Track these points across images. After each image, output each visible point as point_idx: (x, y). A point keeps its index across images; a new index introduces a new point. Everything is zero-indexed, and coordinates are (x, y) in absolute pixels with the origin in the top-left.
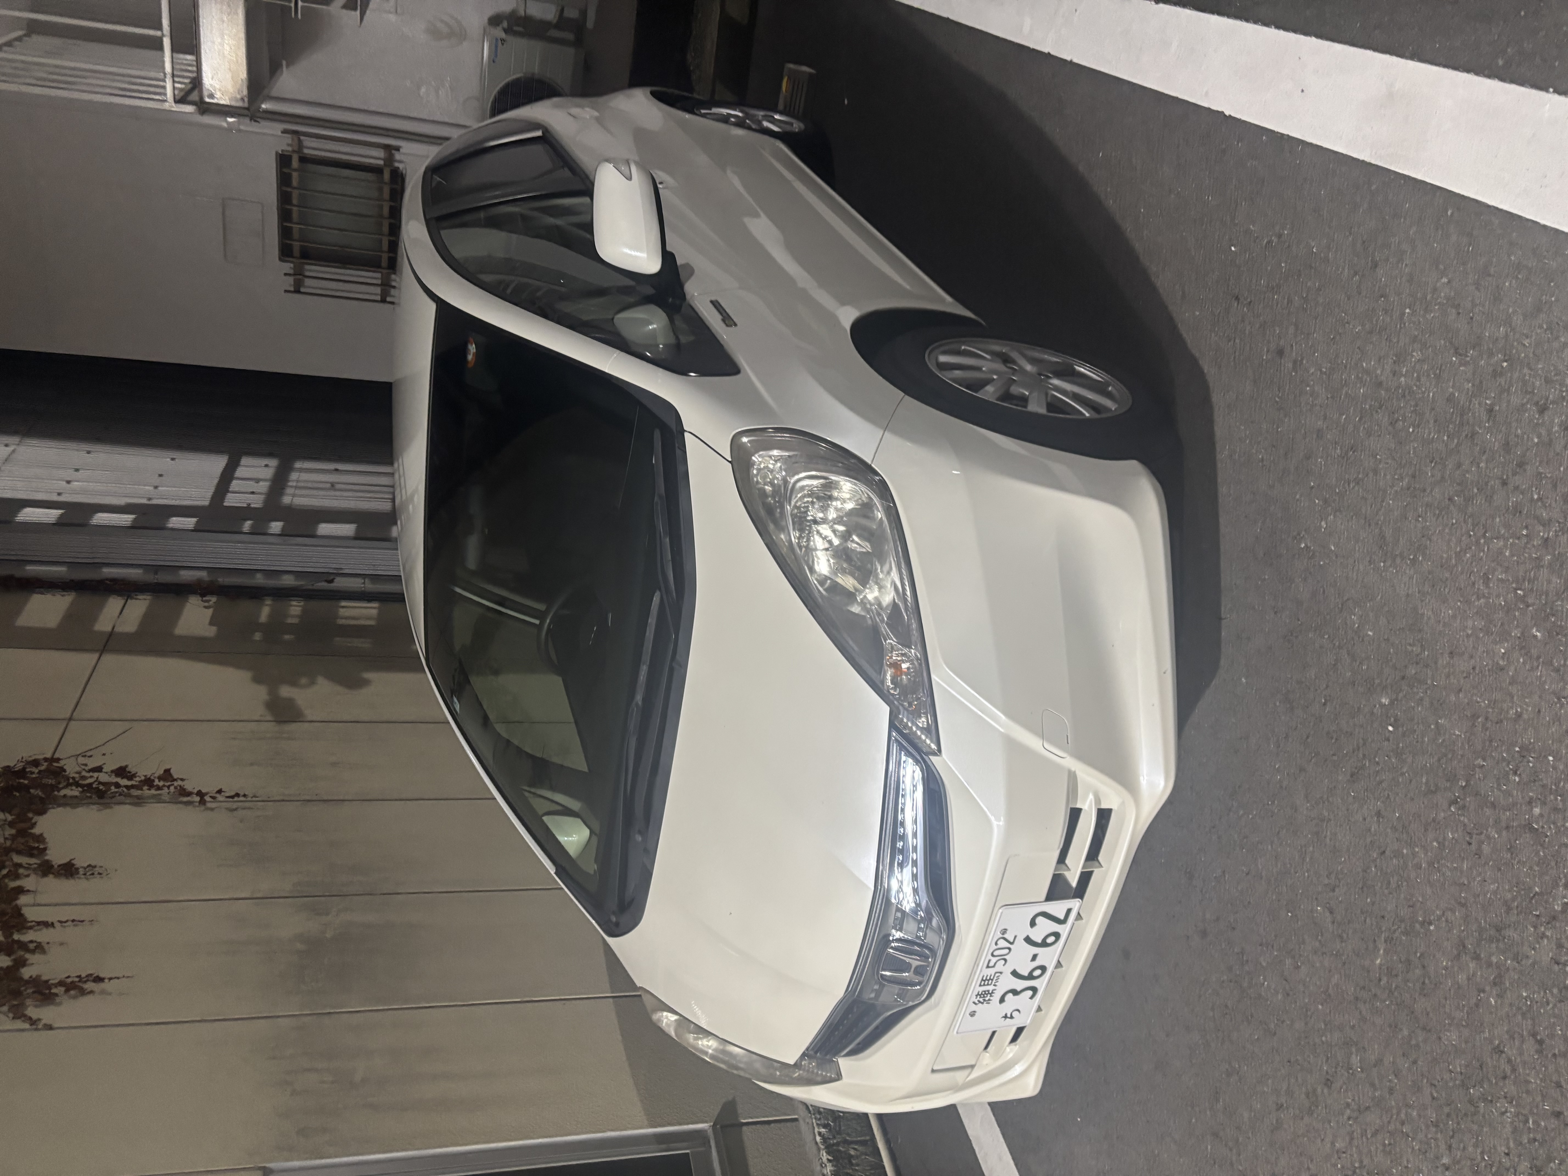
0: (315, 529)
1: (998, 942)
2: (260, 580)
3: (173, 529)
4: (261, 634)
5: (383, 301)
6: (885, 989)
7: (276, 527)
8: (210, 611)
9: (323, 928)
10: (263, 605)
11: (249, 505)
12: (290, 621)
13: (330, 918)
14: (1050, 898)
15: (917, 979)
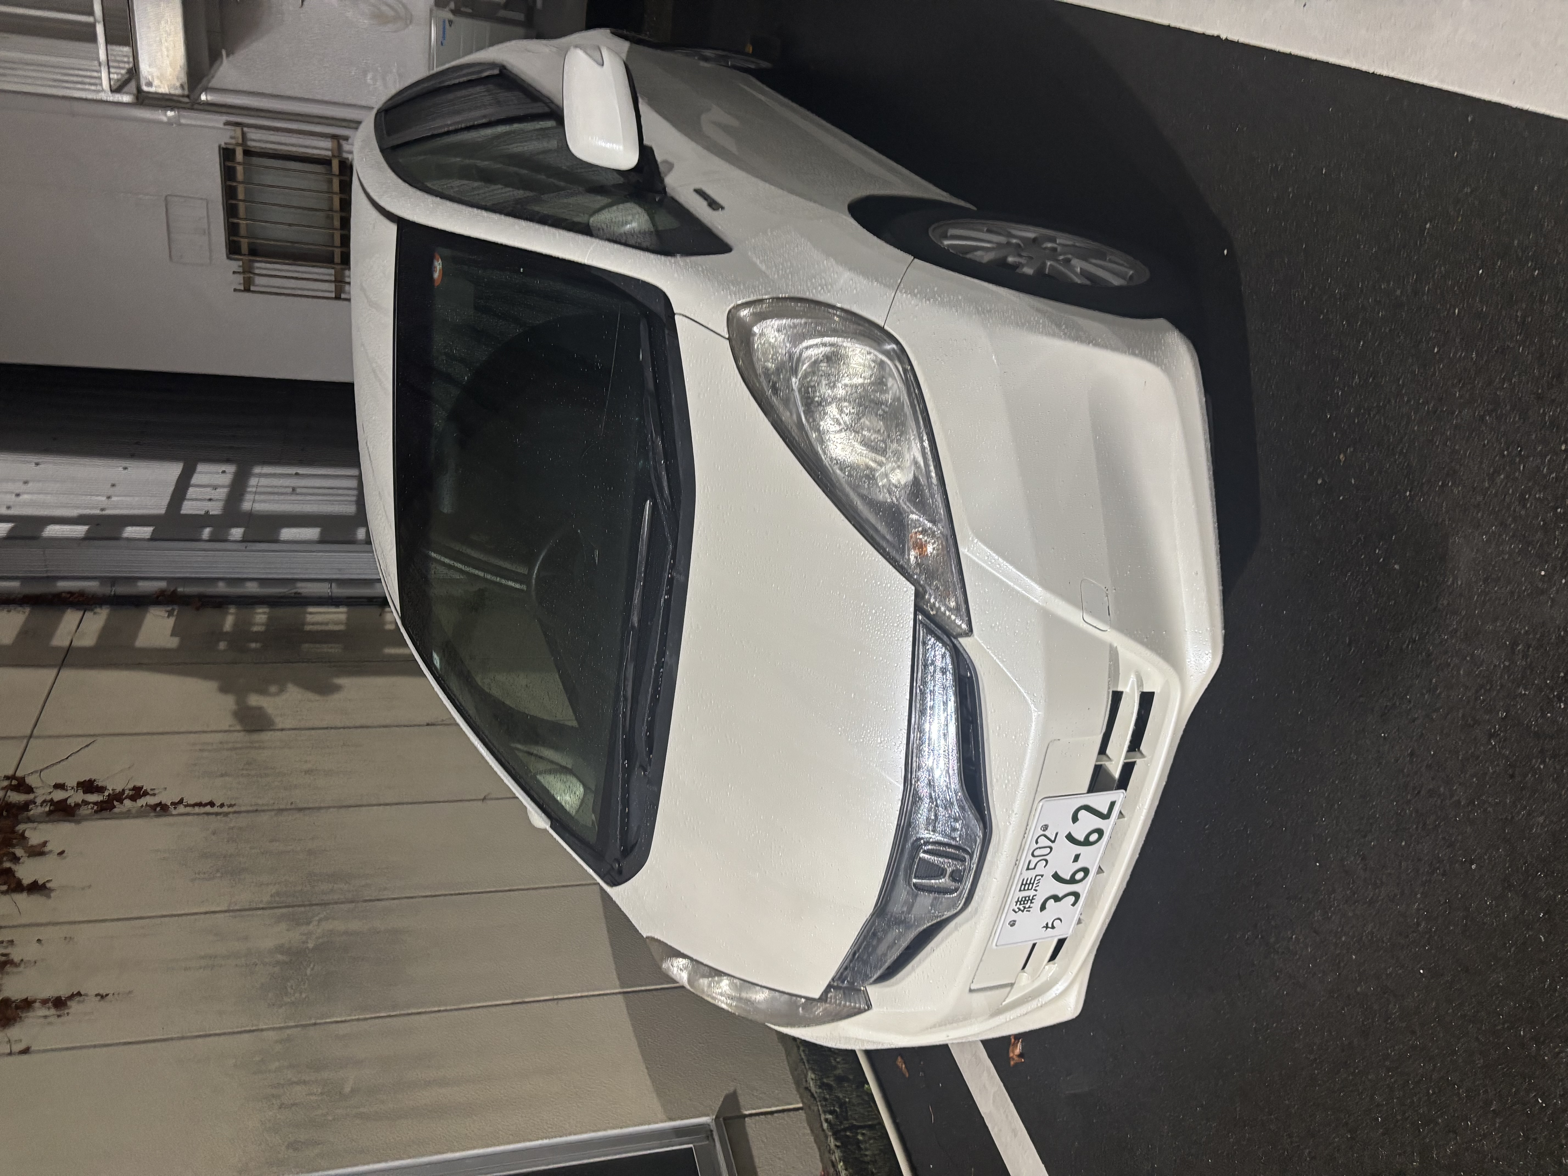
0: (278, 533)
1: (1039, 840)
2: (222, 588)
3: (128, 539)
4: (226, 643)
5: (338, 298)
6: (918, 898)
7: (237, 533)
8: (171, 621)
9: (304, 938)
10: (227, 613)
11: (207, 512)
12: (255, 629)
13: (311, 927)
14: (1092, 789)
15: (953, 885)
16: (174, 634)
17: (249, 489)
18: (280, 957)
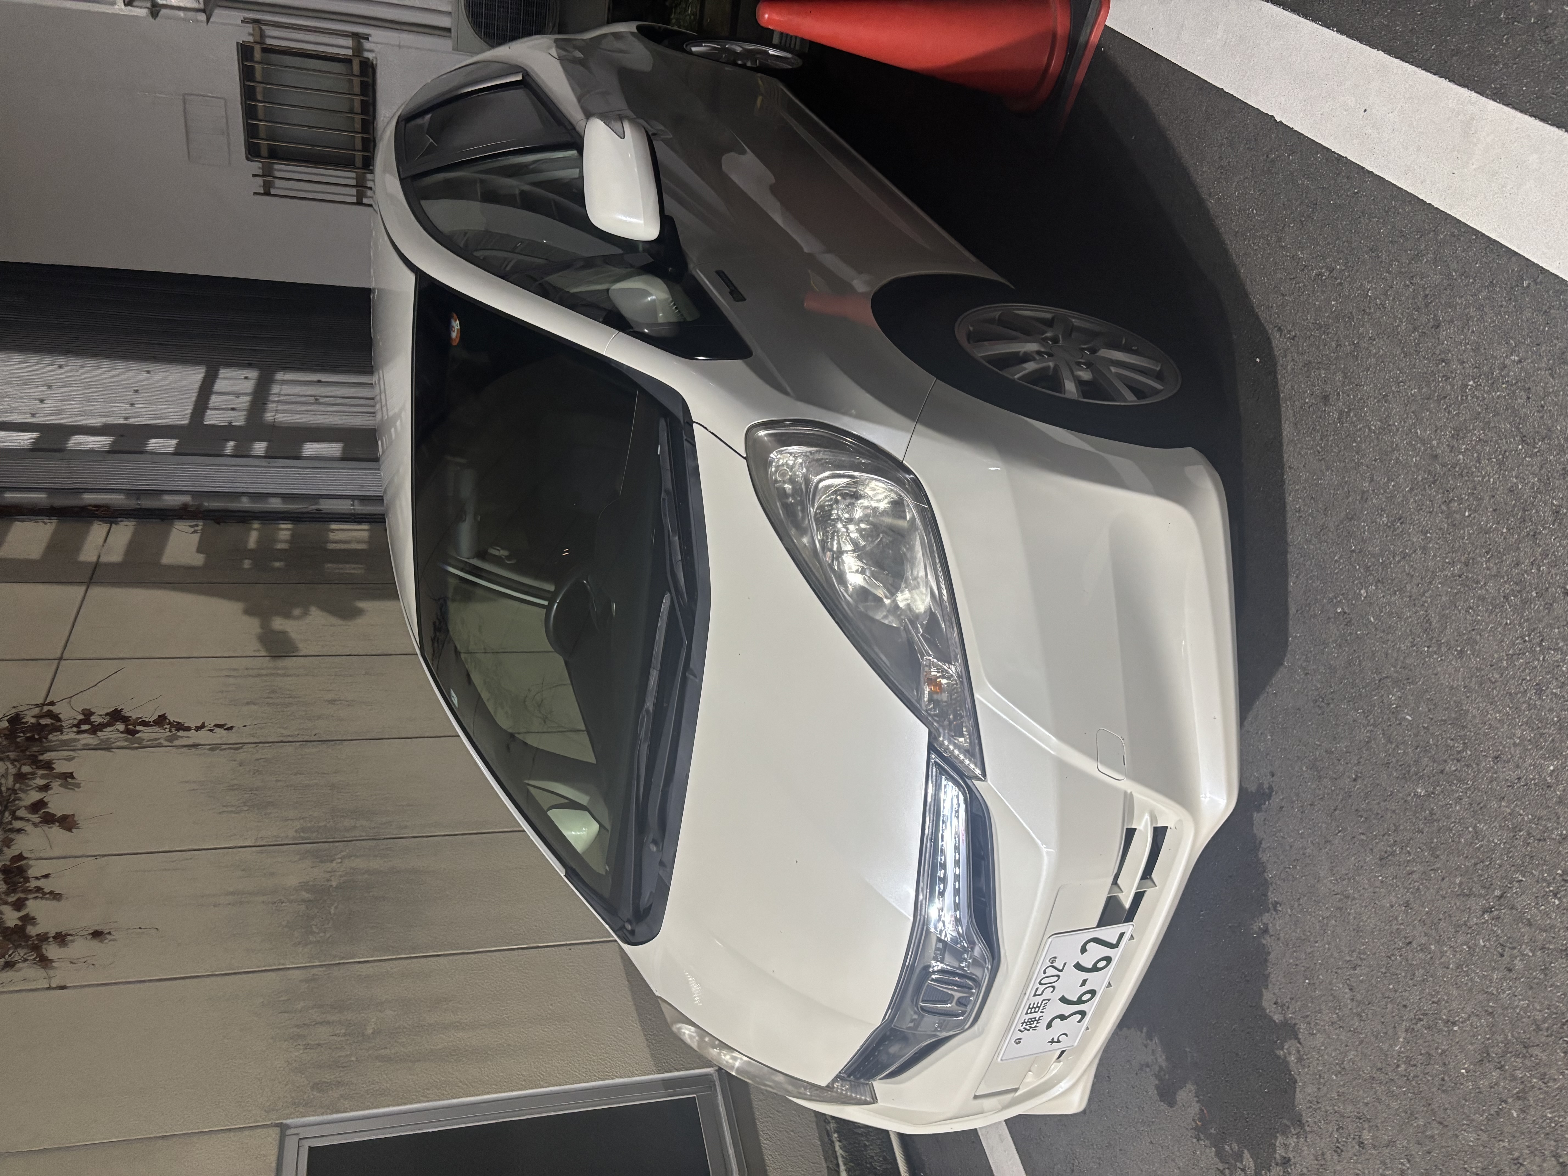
0: (301, 449)
1: (1047, 971)
2: (245, 504)
3: (152, 453)
4: (250, 561)
5: (359, 203)
6: (925, 1019)
7: (260, 447)
8: (196, 537)
9: (327, 876)
10: (251, 530)
11: (230, 423)
12: (279, 546)
13: (334, 864)
14: (1101, 923)
15: (959, 1009)
16: (199, 550)
17: (272, 398)
18: (305, 895)
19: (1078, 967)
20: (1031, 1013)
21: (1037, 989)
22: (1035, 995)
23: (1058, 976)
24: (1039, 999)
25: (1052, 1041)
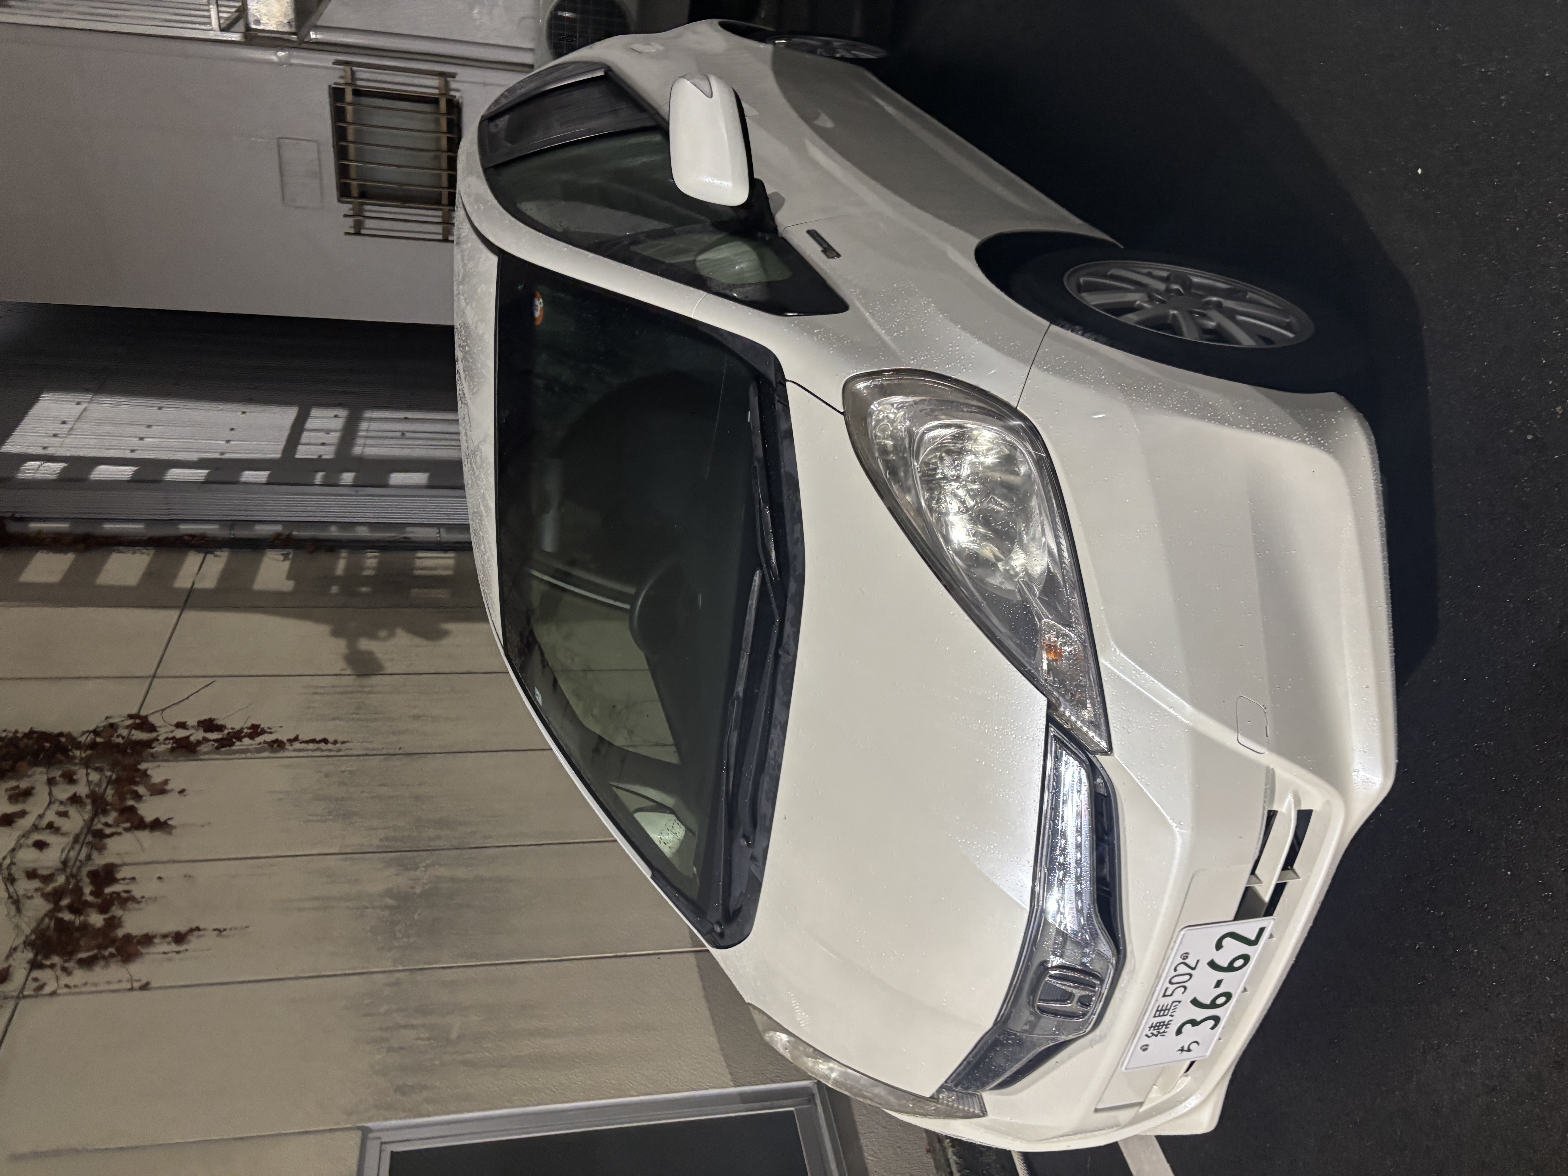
0: (388, 478)
1: (1178, 968)
2: (334, 532)
3: (245, 483)
4: (338, 587)
5: (444, 240)
6: (1042, 1020)
7: (348, 477)
8: (286, 565)
9: (412, 883)
10: (339, 558)
11: (321, 456)
12: (366, 573)
13: (418, 872)
14: (1239, 916)
15: (1080, 1010)
16: (289, 577)
17: (360, 434)
18: (389, 902)
19: (1213, 965)
20: (1159, 1016)
21: (1166, 989)
22: (1164, 996)
23: (1191, 975)
24: (1169, 1000)
25: (1182, 1050)
